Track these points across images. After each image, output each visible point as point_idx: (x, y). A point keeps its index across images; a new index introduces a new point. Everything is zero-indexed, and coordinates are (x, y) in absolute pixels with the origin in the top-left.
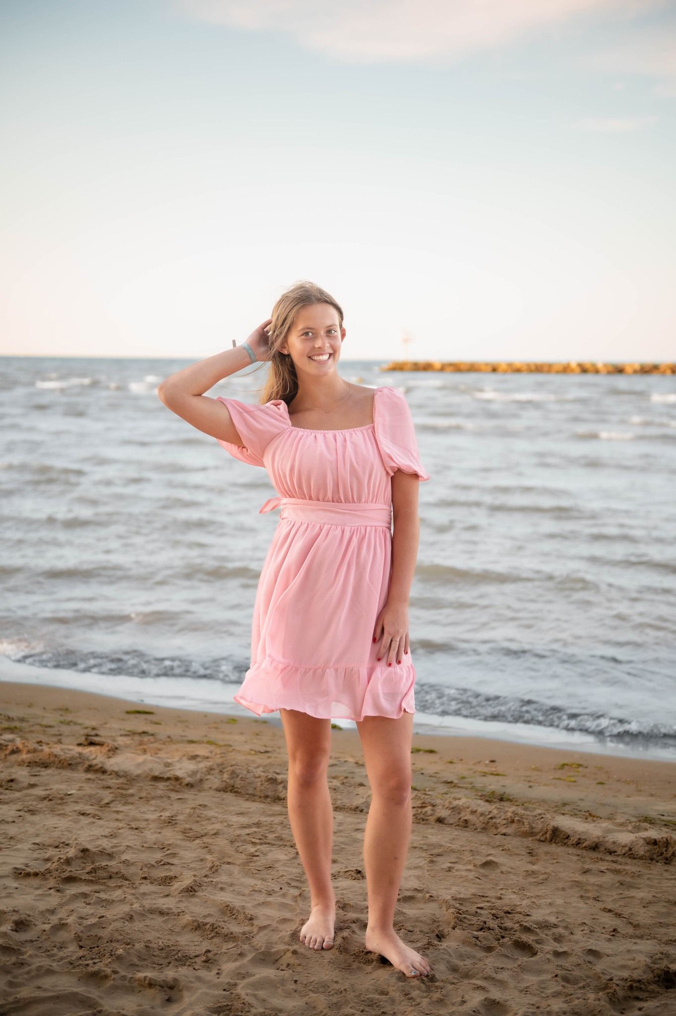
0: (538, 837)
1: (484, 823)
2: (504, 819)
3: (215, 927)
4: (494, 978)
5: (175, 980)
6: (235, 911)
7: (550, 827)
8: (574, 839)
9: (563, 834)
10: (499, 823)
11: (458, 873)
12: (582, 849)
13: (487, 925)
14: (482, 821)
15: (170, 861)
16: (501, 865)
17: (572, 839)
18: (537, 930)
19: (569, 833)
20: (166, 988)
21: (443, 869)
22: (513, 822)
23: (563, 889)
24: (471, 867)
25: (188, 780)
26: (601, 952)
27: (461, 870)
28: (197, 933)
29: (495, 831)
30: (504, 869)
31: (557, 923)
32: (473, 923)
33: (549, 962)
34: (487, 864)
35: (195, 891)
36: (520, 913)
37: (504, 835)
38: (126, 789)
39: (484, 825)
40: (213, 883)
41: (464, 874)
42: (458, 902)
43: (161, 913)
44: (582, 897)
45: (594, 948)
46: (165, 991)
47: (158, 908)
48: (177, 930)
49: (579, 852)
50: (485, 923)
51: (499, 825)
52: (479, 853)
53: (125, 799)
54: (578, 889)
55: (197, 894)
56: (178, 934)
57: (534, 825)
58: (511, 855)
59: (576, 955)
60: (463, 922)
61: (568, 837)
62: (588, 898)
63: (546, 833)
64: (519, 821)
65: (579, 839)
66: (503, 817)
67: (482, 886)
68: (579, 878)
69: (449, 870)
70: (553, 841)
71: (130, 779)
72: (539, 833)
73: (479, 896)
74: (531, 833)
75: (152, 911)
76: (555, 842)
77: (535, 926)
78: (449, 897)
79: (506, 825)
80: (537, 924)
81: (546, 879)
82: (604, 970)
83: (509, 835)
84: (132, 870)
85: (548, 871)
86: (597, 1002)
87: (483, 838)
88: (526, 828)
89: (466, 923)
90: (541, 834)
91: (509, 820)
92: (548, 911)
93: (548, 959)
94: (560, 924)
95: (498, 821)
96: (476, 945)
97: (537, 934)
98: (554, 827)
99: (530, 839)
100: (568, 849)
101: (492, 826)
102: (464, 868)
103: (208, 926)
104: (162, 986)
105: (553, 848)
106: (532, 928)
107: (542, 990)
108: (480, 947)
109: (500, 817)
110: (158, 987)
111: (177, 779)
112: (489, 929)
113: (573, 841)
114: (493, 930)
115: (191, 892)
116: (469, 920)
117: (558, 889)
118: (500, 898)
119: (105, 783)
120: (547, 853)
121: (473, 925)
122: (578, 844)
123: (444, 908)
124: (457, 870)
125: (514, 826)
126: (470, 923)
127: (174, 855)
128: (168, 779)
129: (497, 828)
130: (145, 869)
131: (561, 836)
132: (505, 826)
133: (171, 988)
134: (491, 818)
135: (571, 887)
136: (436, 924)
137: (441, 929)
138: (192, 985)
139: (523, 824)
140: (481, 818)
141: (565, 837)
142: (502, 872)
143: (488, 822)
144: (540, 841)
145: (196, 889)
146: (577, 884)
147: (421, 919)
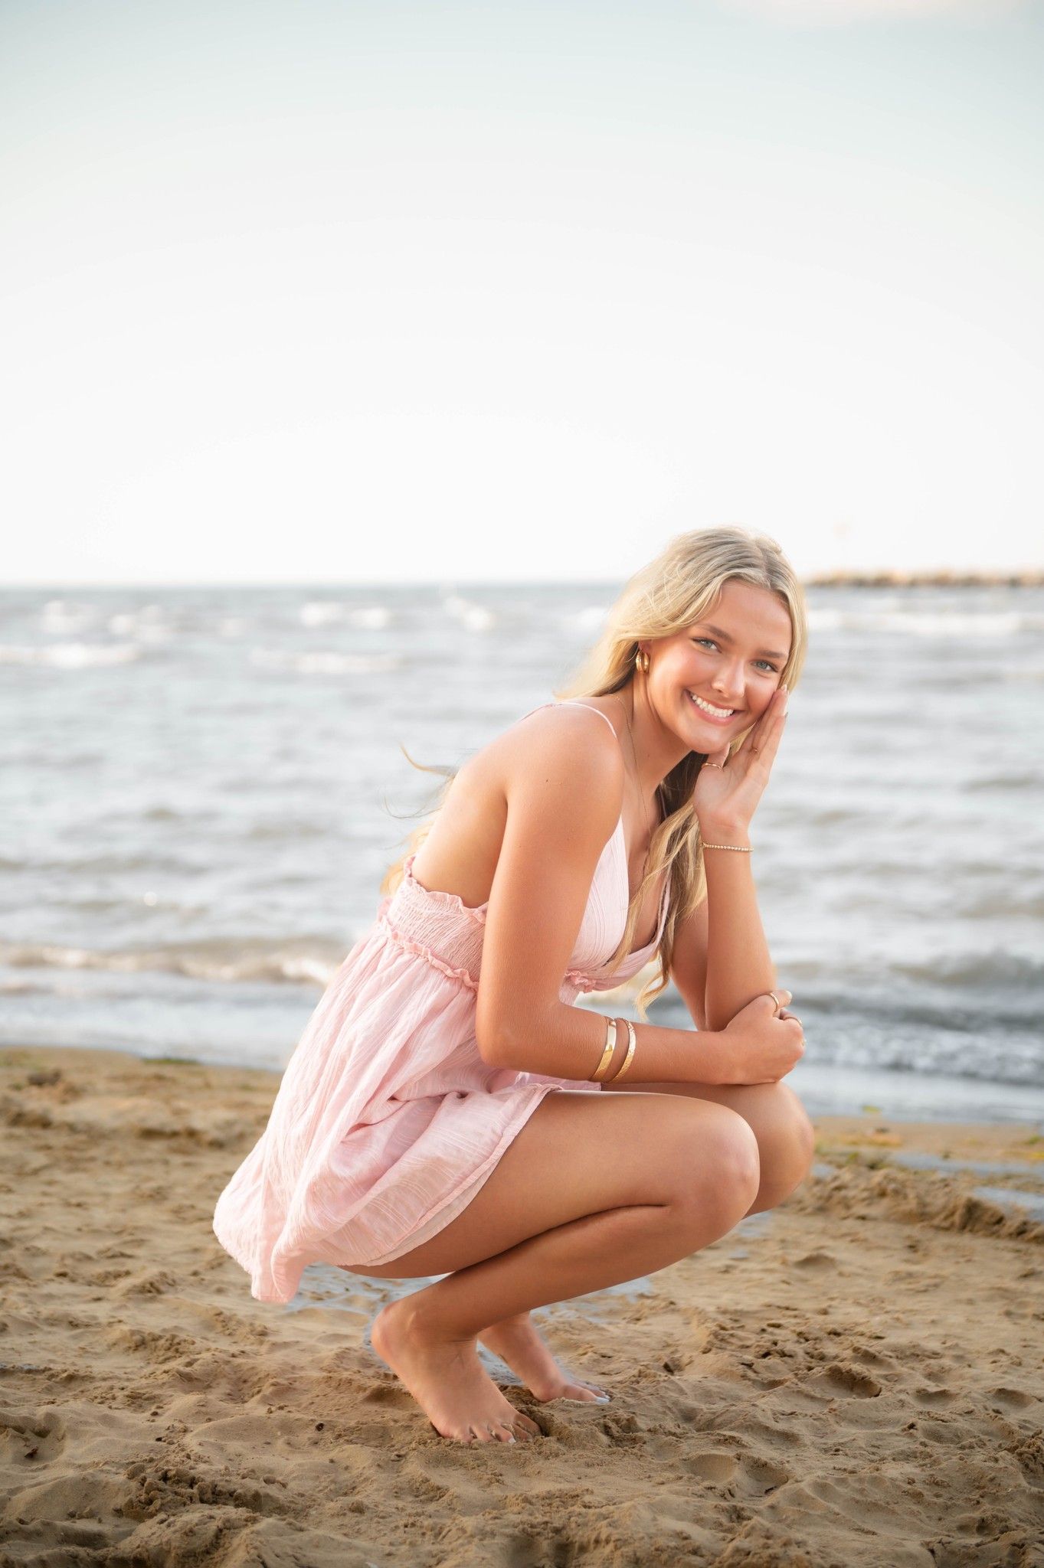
0: (936, 1222)
1: (820, 1198)
2: (865, 1190)
3: (176, 1340)
4: (767, 1428)
5: (50, 1417)
6: (232, 1324)
7: (962, 1201)
8: (1012, 1224)
9: (990, 1213)
10: (854, 1197)
11: (746, 1275)
12: (1029, 1241)
13: (778, 1348)
14: (819, 1194)
15: (128, 1251)
16: (842, 1263)
17: (1009, 1223)
18: (894, 1361)
19: (1003, 1211)
20: (28, 1435)
21: (713, 1269)
22: (883, 1194)
23: (970, 1302)
24: (775, 1265)
25: (215, 1134)
26: (1027, 1393)
27: (752, 1271)
28: (138, 1354)
29: (844, 1213)
30: (846, 1269)
31: (939, 1351)
32: (748, 1343)
33: (903, 1406)
34: (810, 1262)
35: (159, 1292)
36: (862, 1335)
37: (863, 1218)
38: (82, 1150)
39: (821, 1203)
40: (204, 1282)
41: (756, 1276)
42: (729, 1316)
43: (73, 1325)
44: (1008, 1314)
45: (1010, 1388)
46: (26, 1440)
47: (67, 1315)
48: (98, 1350)
49: (1022, 1246)
50: (775, 1344)
51: (853, 1202)
52: (797, 1244)
53: (75, 1165)
54: (1005, 1302)
55: (164, 1297)
56: (97, 1356)
57: (928, 1200)
58: (868, 1249)
59: (966, 1396)
60: (728, 1343)
61: (1000, 1221)
62: (1024, 1316)
63: (952, 1214)
64: (896, 1192)
65: (1025, 1223)
66: (863, 1186)
67: (791, 1294)
68: (1010, 1283)
69: (727, 1270)
70: (969, 1228)
71: (94, 1134)
72: (938, 1214)
73: (779, 1307)
74: (921, 1215)
75: (53, 1321)
76: (971, 1231)
77: (890, 1354)
78: (712, 1309)
79: (869, 1201)
80: (892, 1351)
81: (936, 1286)
82: (1025, 1421)
83: (875, 1219)
84: (40, 1263)
85: (944, 1273)
86: (991, 1464)
87: (818, 1223)
88: (911, 1204)
89: (732, 1344)
90: (942, 1216)
91: (876, 1192)
92: (926, 1333)
93: (901, 1401)
94: (947, 1352)
95: (851, 1193)
96: (744, 1377)
97: (890, 1366)
98: (969, 1200)
99: (919, 1225)
100: (997, 1241)
101: (839, 1203)
102: (760, 1267)
103: (162, 1342)
104: (19, 1430)
105: (966, 1240)
106: (880, 1356)
107: (874, 1450)
108: (754, 1381)
109: (856, 1187)
110: (10, 1430)
111: (192, 1134)
112: (783, 1354)
113: (1010, 1227)
114: (790, 1356)
115: (150, 1292)
116: (740, 1339)
117: (959, 1301)
118: (825, 1312)
119: (42, 1142)
120: (947, 1248)
121: (748, 1347)
122: (1021, 1232)
123: (694, 1323)
124: (744, 1271)
125: (886, 1202)
126: (741, 1343)
127: (140, 1243)
128: (174, 1134)
129: (848, 1207)
130: (69, 1262)
131: (986, 1218)
132: (867, 1202)
133: (42, 1434)
134: (838, 1188)
135: (989, 1299)
136: (669, 1350)
137: (677, 1356)
138: (88, 1428)
139: (905, 1197)
140: (816, 1189)
141: (994, 1220)
142: (841, 1274)
143: (830, 1197)
144: (938, 1228)
145: (162, 1288)
146: (1003, 1293)
147: (637, 1340)
